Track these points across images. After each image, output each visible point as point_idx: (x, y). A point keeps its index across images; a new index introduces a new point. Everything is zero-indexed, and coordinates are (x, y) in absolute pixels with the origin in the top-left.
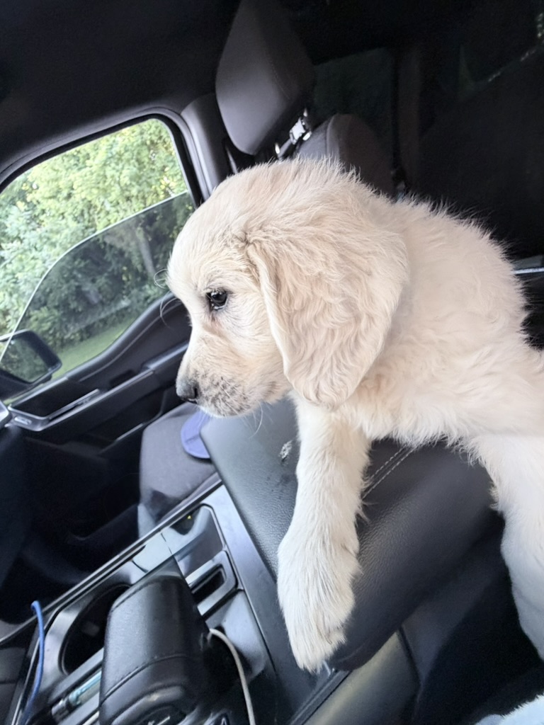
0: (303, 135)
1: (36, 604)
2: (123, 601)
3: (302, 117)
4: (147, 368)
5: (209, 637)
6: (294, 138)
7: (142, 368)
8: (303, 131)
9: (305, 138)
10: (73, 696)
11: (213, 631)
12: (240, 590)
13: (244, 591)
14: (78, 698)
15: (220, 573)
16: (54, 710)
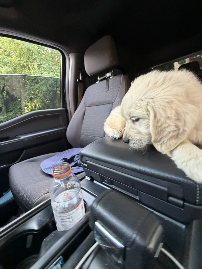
0: (110, 76)
3: (111, 71)
6: (107, 76)
7: (16, 137)
8: (111, 75)
9: (111, 77)
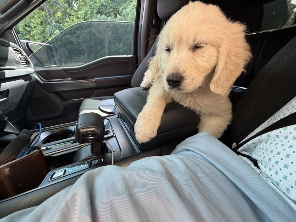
4: (94, 79)
7: (91, 78)
10: (50, 147)
12: (114, 137)
13: (116, 137)
15: (108, 132)
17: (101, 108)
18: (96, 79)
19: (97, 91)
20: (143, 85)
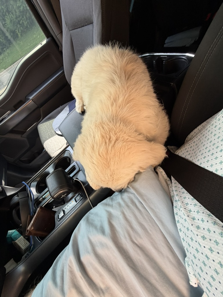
1: (23, 182)
2: (48, 177)
4: (29, 99)
5: (74, 181)
7: (26, 99)
10: (43, 197)
11: (75, 179)
12: (81, 170)
14: (45, 197)
15: (75, 167)
16: (40, 200)
17: (57, 132)
18: (31, 98)
19: (41, 109)
20: (78, 109)
